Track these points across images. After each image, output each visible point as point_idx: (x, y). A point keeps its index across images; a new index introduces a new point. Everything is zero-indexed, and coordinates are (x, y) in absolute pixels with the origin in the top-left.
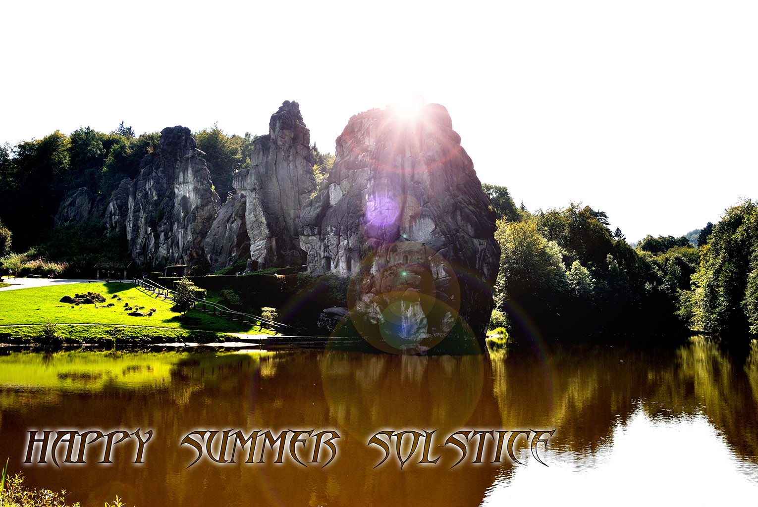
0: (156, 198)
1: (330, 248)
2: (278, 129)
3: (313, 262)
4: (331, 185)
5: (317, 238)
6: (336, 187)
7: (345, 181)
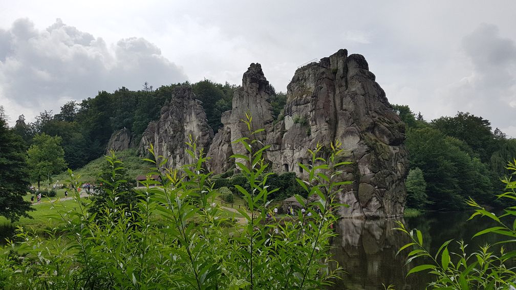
0: (172, 133)
1: (287, 158)
2: (248, 83)
3: (277, 168)
4: (286, 117)
5: (278, 152)
6: (289, 118)
7: (295, 113)
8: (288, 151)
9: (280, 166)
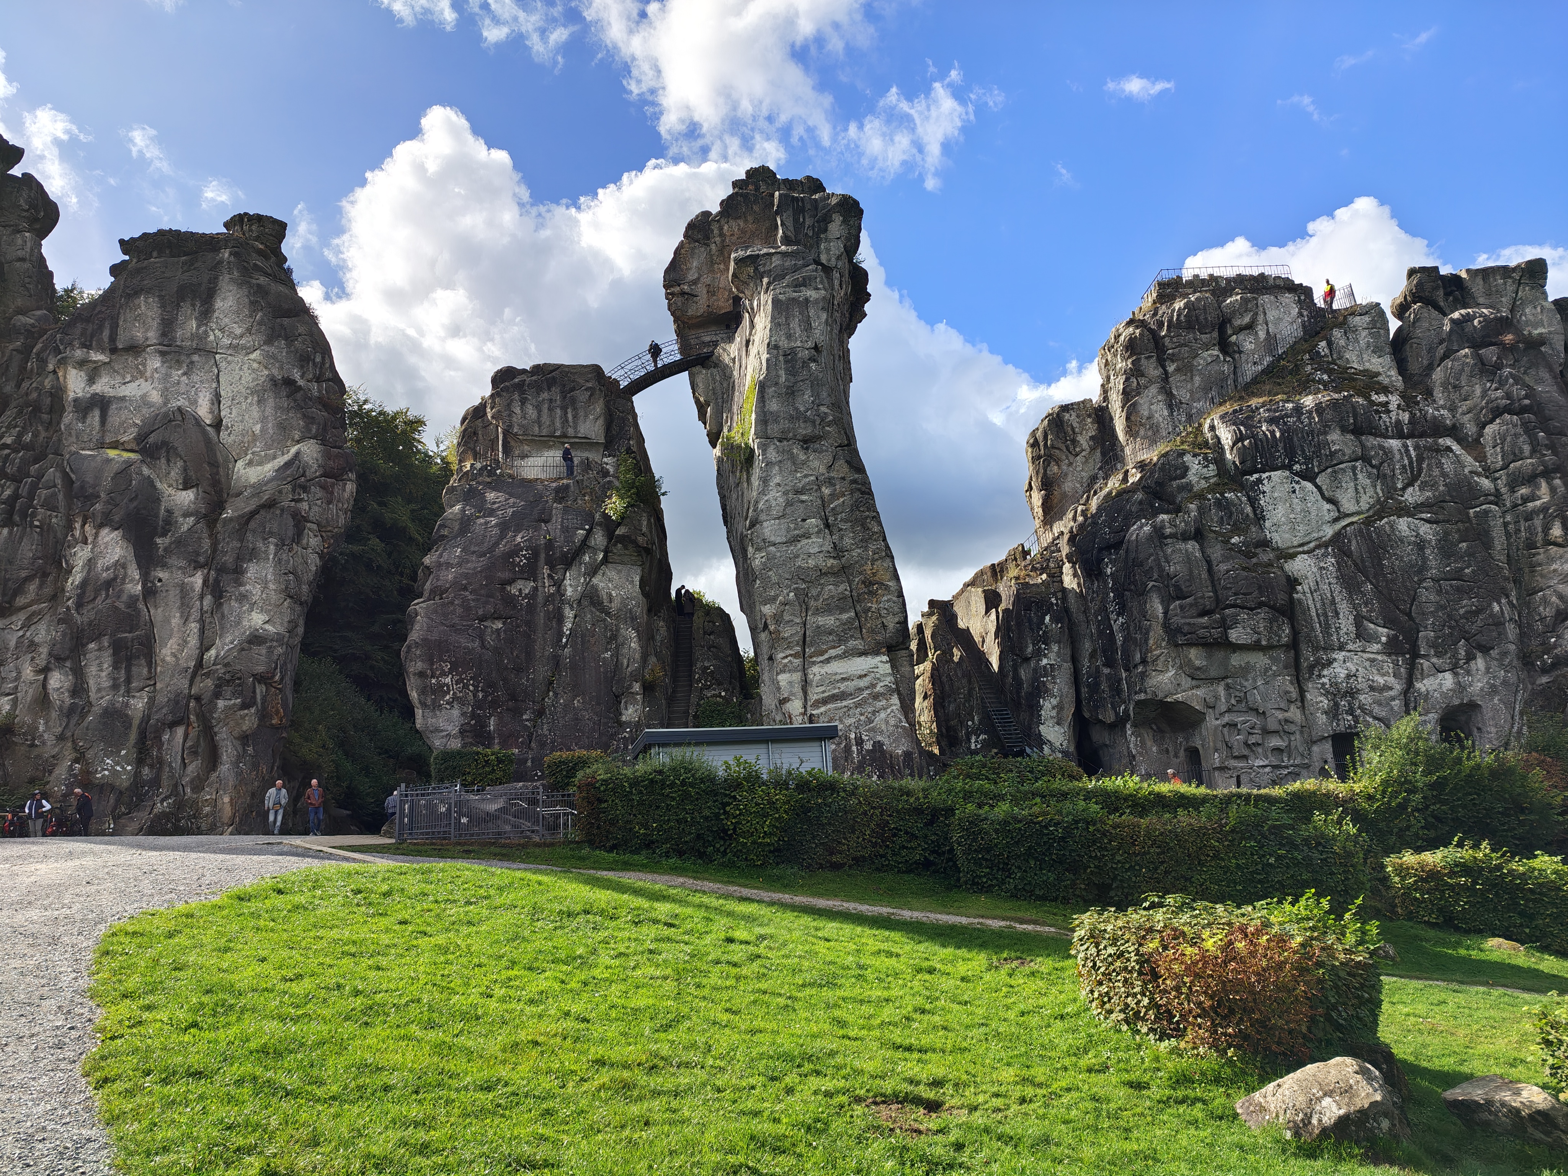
1: (1365, 698)
3: (1253, 751)
4: (1264, 475)
5: (1274, 660)
6: (1297, 487)
7: (1354, 469)
8: (1372, 661)
9: (1290, 741)
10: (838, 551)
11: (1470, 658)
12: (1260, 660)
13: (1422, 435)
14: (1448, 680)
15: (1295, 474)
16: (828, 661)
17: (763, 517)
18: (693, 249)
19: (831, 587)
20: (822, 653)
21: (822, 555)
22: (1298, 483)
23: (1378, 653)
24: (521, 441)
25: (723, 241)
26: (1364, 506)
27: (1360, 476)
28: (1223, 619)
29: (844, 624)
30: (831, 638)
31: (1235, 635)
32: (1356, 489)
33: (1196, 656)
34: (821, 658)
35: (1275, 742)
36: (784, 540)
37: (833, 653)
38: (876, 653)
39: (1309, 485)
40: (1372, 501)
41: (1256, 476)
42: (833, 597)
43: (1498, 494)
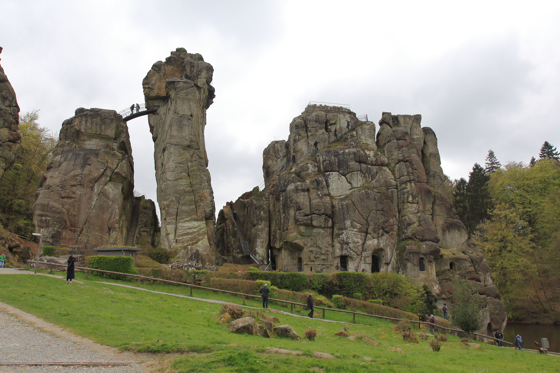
3: (316, 259)
4: (331, 173)
5: (326, 231)
6: (340, 177)
7: (357, 174)
8: (354, 234)
9: (328, 257)
10: (191, 185)
11: (383, 235)
12: (322, 231)
13: (379, 165)
14: (375, 241)
15: (340, 174)
16: (185, 222)
17: (167, 171)
18: (155, 73)
19: (188, 197)
20: (183, 219)
21: (186, 185)
22: (340, 176)
23: (356, 232)
24: (84, 135)
25: (165, 72)
26: (359, 186)
27: (359, 176)
28: (311, 218)
29: (192, 210)
30: (186, 214)
31: (315, 223)
32: (357, 180)
33: (302, 229)
34: (183, 221)
35: (323, 257)
36: (173, 179)
37: (186, 219)
38: (202, 220)
39: (344, 177)
40: (361, 184)
41: (328, 173)
42: (188, 200)
43: (397, 186)
